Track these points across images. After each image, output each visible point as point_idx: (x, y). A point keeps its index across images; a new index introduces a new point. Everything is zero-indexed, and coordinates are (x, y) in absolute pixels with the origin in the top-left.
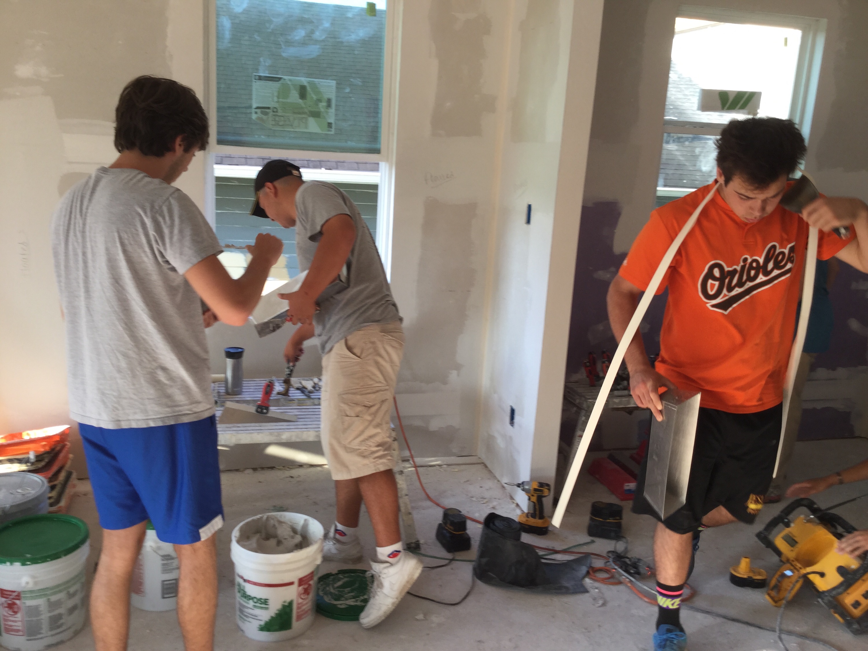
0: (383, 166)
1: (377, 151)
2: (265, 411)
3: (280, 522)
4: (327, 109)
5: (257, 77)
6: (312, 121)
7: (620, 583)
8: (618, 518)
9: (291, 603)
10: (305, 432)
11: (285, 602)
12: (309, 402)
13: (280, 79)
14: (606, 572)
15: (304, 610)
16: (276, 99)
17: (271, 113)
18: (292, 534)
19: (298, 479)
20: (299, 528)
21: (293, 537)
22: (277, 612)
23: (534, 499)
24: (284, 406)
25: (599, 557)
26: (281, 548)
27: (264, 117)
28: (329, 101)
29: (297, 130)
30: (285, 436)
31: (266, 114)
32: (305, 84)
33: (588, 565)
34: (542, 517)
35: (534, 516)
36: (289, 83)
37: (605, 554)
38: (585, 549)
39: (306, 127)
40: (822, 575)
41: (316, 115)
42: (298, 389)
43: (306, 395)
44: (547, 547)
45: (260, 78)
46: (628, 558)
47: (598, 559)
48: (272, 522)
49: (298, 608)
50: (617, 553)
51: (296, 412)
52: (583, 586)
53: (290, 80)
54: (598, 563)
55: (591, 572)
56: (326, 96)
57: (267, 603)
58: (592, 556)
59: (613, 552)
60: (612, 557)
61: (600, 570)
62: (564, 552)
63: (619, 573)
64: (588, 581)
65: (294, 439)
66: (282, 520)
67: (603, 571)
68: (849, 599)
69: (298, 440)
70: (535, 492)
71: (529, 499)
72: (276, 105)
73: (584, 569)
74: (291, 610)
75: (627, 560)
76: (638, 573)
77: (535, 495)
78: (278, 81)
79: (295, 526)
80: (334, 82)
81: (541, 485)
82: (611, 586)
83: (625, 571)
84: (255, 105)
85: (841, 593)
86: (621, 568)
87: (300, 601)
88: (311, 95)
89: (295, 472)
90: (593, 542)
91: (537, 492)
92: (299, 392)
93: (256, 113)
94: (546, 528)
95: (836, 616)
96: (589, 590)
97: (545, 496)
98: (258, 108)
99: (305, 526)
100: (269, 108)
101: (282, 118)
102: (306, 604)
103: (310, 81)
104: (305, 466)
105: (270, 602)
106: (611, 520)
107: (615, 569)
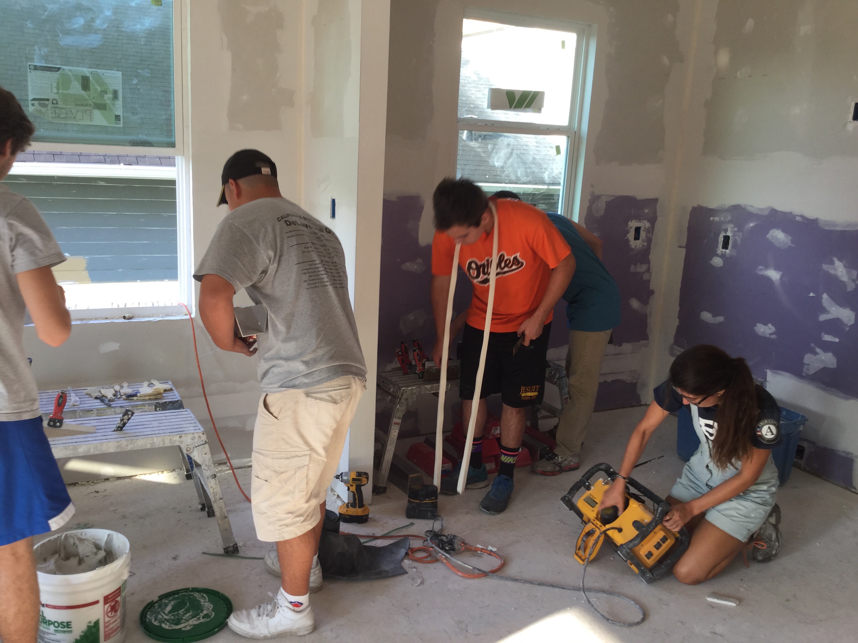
0: (179, 160)
1: (172, 145)
2: (58, 424)
3: (81, 540)
4: (113, 100)
5: (32, 67)
6: (97, 113)
7: (437, 560)
8: (434, 498)
9: (97, 623)
10: (105, 444)
11: (90, 622)
12: (109, 411)
13: (59, 69)
14: (425, 551)
15: (113, 628)
16: (55, 90)
17: (50, 105)
18: (95, 550)
19: (104, 494)
20: (103, 544)
21: (96, 554)
22: (82, 634)
23: (353, 489)
24: (80, 417)
25: (416, 538)
26: (83, 565)
27: (43, 110)
28: (115, 93)
29: (81, 123)
30: (82, 450)
31: (45, 106)
32: (88, 74)
33: (407, 548)
34: (361, 505)
35: (353, 505)
36: (69, 73)
37: (423, 534)
38: (404, 532)
39: (91, 120)
40: (620, 530)
41: (102, 107)
42: (96, 398)
43: (105, 404)
44: (368, 535)
45: (36, 68)
46: (444, 536)
47: (415, 539)
48: (72, 541)
49: (105, 627)
50: (434, 532)
51: (94, 423)
52: (402, 568)
53: (70, 71)
54: (416, 544)
55: (410, 553)
56: (111, 88)
57: (70, 626)
58: (410, 538)
59: (431, 531)
60: (430, 537)
61: (419, 550)
62: (383, 537)
63: (436, 551)
64: (406, 563)
65: (92, 452)
66: (83, 537)
67: (422, 550)
68: (643, 551)
69: (97, 452)
70: (353, 482)
71: (349, 489)
72: (56, 97)
73: (403, 552)
74: (98, 630)
75: (444, 539)
76: (453, 549)
77: (354, 485)
78: (57, 71)
79: (98, 542)
80: (120, 73)
81: (359, 474)
82: (429, 565)
83: (441, 549)
84: (31, 97)
85: (637, 545)
86: (438, 546)
87: (107, 619)
88: (95, 87)
89: (100, 487)
90: (412, 524)
91: (356, 482)
92: (98, 401)
93: (33, 105)
94: (367, 516)
95: (633, 567)
96: (407, 571)
97: (364, 485)
98: (34, 100)
99: (109, 541)
100: (48, 100)
101: (64, 111)
102: (115, 621)
103: (92, 71)
104: (111, 479)
105: (73, 625)
106: (427, 501)
107: (432, 547)
